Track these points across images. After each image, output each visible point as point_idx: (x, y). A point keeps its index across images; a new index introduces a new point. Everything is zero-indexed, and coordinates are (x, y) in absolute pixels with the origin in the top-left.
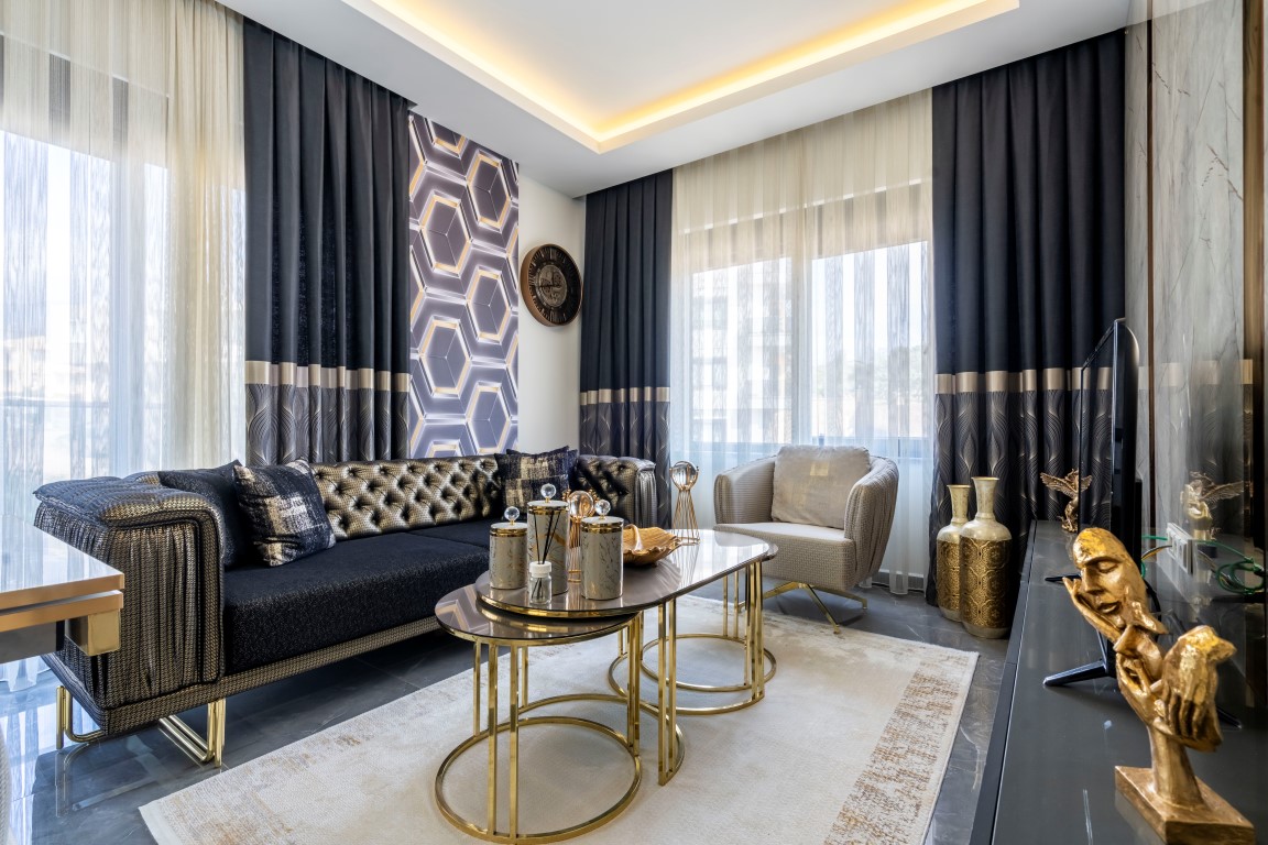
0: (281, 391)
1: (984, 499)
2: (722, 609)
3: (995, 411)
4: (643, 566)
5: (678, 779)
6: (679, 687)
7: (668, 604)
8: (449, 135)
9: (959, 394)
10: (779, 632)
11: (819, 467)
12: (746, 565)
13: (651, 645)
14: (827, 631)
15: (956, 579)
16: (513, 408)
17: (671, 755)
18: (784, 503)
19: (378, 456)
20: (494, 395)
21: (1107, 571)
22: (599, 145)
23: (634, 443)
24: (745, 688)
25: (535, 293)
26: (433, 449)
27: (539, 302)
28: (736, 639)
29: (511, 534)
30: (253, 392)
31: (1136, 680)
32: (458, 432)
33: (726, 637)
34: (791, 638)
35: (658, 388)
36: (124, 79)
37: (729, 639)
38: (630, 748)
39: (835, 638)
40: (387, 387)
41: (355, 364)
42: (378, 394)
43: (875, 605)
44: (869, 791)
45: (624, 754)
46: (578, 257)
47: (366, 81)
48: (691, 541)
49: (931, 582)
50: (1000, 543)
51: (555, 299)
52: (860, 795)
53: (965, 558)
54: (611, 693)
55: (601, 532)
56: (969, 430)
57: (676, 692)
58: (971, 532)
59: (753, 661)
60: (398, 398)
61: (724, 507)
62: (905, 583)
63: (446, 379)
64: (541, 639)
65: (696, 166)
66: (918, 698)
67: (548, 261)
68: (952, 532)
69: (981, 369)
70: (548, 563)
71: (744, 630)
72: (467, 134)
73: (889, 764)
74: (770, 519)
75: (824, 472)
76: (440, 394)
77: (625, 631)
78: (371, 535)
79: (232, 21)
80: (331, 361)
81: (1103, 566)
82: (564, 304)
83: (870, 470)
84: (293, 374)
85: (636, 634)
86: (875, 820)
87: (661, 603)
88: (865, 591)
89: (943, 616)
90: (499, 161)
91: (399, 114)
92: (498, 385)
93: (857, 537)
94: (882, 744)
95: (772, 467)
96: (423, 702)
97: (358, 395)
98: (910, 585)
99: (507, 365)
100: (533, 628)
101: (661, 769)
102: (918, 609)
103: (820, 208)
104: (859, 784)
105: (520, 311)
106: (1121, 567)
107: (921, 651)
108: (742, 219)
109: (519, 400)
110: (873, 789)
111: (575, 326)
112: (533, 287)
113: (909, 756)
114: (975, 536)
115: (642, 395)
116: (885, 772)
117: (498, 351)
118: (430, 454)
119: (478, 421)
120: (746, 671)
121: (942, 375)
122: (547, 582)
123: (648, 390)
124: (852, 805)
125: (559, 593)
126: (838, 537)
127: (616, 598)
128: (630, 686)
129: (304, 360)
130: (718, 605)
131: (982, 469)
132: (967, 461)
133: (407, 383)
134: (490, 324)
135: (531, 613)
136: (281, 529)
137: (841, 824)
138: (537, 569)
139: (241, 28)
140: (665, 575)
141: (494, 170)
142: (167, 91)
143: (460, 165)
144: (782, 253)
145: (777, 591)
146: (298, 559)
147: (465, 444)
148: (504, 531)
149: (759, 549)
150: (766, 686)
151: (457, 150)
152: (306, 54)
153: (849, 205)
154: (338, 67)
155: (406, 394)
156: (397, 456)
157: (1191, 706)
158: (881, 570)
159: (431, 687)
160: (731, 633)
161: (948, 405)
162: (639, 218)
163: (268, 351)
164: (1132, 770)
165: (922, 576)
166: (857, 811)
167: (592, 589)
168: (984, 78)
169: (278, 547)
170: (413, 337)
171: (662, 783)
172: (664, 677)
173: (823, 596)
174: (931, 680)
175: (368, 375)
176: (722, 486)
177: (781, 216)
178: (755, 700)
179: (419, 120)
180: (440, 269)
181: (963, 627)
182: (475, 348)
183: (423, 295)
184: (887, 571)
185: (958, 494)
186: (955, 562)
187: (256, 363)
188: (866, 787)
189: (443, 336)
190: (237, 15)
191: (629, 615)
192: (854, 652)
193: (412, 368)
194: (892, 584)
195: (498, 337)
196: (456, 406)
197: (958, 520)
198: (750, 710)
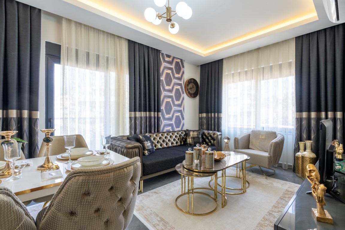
0: (135, 118)
1: (308, 146)
2: (236, 170)
3: (313, 123)
4: (218, 161)
5: (226, 207)
6: (226, 188)
7: (224, 170)
8: (169, 56)
9: (303, 118)
10: (251, 177)
11: (262, 136)
12: (242, 162)
13: (220, 177)
14: (263, 177)
15: (300, 166)
16: (183, 119)
17: (224, 202)
18: (252, 144)
19: (154, 132)
20: (179, 116)
21: (313, 172)
22: (204, 55)
23: (213, 127)
24: (242, 189)
25: (188, 90)
26: (166, 129)
27: (189, 92)
28: (240, 178)
29: (190, 154)
30: (130, 118)
31: (315, 193)
32: (171, 125)
33: (237, 177)
34: (254, 179)
35: (219, 114)
36: (108, 56)
37: (238, 178)
38: (215, 199)
39: (266, 179)
40: (156, 116)
41: (150, 111)
42: (154, 117)
43: (278, 171)
44: (270, 214)
45: (214, 201)
46: (198, 81)
47: (151, 48)
48: (228, 155)
49: (294, 167)
50: (313, 158)
51: (192, 92)
52: (268, 215)
53: (303, 162)
54: (210, 188)
55: (209, 154)
56: (305, 127)
57: (226, 189)
58: (304, 155)
59: (243, 183)
60: (158, 118)
61: (237, 145)
62: (287, 166)
63: (168, 113)
64: (197, 176)
65: (229, 58)
66: (286, 195)
67: (191, 82)
68: (299, 154)
69: (309, 111)
70: (198, 161)
71: (241, 176)
72: (173, 55)
73: (276, 209)
74: (249, 148)
75: (263, 137)
76: (167, 116)
77: (214, 176)
78: (160, 149)
79: (126, 40)
80: (145, 111)
81: (312, 171)
82: (195, 93)
83: (276, 137)
84: (138, 114)
85: (216, 176)
86: (271, 220)
87: (222, 170)
88: (276, 168)
89: (297, 176)
90: (180, 60)
91: (158, 54)
92: (180, 113)
93: (272, 155)
94: (275, 205)
95: (250, 135)
96: (169, 186)
97: (150, 118)
98: (288, 167)
99: (182, 109)
100: (195, 173)
101: (222, 205)
102: (290, 173)
103: (263, 68)
104: (268, 212)
105: (185, 96)
106: (315, 172)
107: (289, 184)
108: (242, 71)
109: (185, 117)
110: (271, 214)
111: (198, 98)
112: (188, 89)
113: (281, 208)
114: (306, 156)
115: (215, 115)
116: (275, 211)
117: (180, 106)
118: (165, 131)
119: (175, 122)
120: (242, 185)
121: (297, 113)
122: (198, 164)
123: (216, 114)
124: (266, 216)
125: (200, 167)
126: (266, 154)
127: (212, 168)
128: (215, 187)
129: (140, 111)
130: (235, 169)
131: (309, 138)
132: (305, 136)
133: (160, 115)
134: (178, 99)
135: (194, 170)
136: (147, 148)
137: (263, 220)
138: (196, 162)
139: (128, 41)
140: (223, 163)
141: (179, 62)
142: (115, 57)
143: (171, 63)
144: (252, 79)
145: (251, 167)
146: (150, 154)
147: (173, 128)
148: (189, 153)
149: (245, 157)
150: (247, 189)
151: (170, 59)
152: (140, 45)
153: (271, 67)
154: (146, 46)
155: (160, 117)
156: (158, 131)
157: (320, 197)
158: (279, 162)
159: (170, 184)
160: (238, 176)
161: (299, 121)
162: (214, 71)
163: (133, 110)
164: (314, 209)
165: (292, 165)
166: (267, 218)
167: (207, 166)
168: (310, 34)
169: (146, 151)
170: (161, 103)
171: (222, 207)
172: (223, 185)
173: (263, 168)
174: (291, 191)
175: (152, 113)
176: (236, 140)
177: (252, 70)
178: (244, 192)
179: (162, 54)
180: (167, 88)
181: (302, 179)
182: (175, 105)
183: (163, 94)
184: (282, 163)
185: (301, 144)
186: (300, 162)
187: (131, 112)
188: (270, 213)
189: (168, 103)
190: (127, 39)
191: (215, 172)
192: (270, 183)
193: (161, 111)
194: (283, 166)
195: (180, 102)
196: (170, 119)
197: (301, 151)
198: (243, 194)
